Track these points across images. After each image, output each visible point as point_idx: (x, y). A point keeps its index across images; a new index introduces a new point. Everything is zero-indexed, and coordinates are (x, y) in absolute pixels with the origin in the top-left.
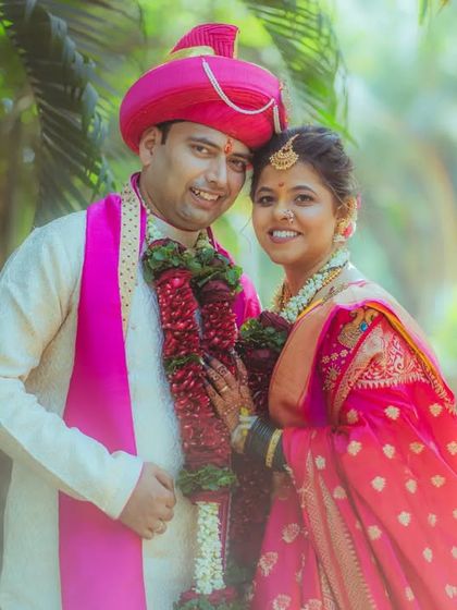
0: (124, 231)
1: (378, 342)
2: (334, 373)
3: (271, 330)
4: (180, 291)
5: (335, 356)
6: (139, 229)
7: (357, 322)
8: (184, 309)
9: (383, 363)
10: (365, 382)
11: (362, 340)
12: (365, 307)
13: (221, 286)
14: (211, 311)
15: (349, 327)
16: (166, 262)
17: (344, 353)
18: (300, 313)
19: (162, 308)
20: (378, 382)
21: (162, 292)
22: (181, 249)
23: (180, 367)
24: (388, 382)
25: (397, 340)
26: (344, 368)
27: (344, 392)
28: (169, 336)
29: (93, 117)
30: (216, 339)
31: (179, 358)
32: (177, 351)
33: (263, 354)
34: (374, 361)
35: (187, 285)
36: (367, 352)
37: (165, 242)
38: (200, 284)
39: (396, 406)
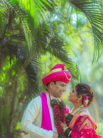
0: (47, 99)
1: (87, 122)
2: (79, 126)
3: (70, 117)
4: (56, 108)
5: (80, 123)
6: (49, 98)
7: (84, 118)
8: (57, 111)
9: (88, 125)
10: (84, 128)
11: (84, 121)
12: (85, 116)
13: (63, 107)
14: (61, 111)
15: (82, 118)
16: (54, 103)
17: (81, 123)
18: (75, 114)
19: (53, 111)
20: (86, 128)
21: (54, 108)
22: (56, 101)
23: (57, 120)
24: (88, 128)
25: (90, 121)
26: (81, 125)
27: (80, 129)
28: (55, 115)
29: (37, 80)
30: (62, 116)
31: (57, 119)
32: (57, 117)
33: (69, 120)
34: (86, 125)
35: (57, 107)
36: (85, 123)
37: (53, 100)
38: (59, 107)
39: (89, 132)
